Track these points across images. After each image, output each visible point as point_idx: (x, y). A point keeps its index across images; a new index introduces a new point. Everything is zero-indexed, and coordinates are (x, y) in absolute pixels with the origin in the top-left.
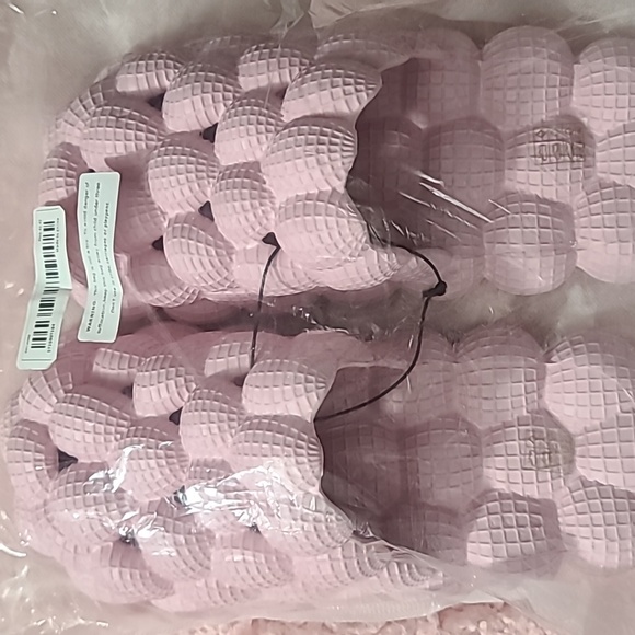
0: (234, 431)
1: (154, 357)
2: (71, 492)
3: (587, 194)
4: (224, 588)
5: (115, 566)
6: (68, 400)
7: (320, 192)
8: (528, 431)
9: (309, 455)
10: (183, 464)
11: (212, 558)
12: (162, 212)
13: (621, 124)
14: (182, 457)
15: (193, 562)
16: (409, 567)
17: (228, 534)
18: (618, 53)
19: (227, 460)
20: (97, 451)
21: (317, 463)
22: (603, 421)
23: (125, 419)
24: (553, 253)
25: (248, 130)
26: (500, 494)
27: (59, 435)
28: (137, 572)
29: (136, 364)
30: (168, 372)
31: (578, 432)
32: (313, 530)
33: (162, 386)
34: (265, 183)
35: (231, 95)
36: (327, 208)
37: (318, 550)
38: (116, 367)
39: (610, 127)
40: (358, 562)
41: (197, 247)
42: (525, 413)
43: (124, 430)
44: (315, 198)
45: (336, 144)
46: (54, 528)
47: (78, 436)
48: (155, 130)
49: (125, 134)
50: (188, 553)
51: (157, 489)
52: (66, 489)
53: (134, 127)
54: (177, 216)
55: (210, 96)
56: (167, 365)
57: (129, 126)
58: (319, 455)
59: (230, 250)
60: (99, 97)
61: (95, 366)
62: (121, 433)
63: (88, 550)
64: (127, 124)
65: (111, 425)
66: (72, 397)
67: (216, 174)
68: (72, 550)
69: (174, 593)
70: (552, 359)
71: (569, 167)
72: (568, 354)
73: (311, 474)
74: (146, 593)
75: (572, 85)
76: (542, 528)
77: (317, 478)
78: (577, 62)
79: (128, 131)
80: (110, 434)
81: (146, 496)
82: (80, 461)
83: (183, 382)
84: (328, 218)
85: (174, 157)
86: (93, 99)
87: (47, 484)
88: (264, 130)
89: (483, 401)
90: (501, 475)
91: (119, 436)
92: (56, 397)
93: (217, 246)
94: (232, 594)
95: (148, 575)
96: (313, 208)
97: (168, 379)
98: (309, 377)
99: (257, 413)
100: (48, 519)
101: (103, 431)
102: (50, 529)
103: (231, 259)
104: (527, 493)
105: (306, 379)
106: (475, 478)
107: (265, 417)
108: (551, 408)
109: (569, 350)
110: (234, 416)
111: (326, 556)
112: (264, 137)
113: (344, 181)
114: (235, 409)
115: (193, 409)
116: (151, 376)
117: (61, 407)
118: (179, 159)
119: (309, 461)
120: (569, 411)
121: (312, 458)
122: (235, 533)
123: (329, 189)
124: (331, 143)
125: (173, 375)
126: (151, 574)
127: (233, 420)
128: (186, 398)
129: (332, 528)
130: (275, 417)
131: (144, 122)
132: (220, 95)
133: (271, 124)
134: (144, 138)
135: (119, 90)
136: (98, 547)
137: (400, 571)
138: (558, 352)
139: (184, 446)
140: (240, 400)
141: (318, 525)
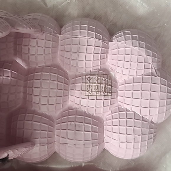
3: (112, 113)
13: (132, 77)
18: (133, 38)
24: (91, 145)
39: (126, 78)
71: (103, 98)
75: (108, 53)
78: (112, 41)
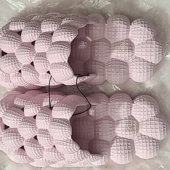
0: (49, 122)
1: (30, 101)
2: (7, 136)
3: (132, 60)
4: (47, 161)
5: (19, 155)
6: (7, 112)
7: (61, 62)
8: (127, 121)
9: (68, 129)
10: (36, 129)
11: (44, 154)
12: (21, 63)
13: (141, 42)
14: (36, 128)
15: (39, 155)
16: (95, 157)
17: (48, 148)
18: (141, 23)
19: (47, 129)
20: (14, 125)
21: (70, 131)
22: (147, 119)
23: (22, 117)
24: (123, 75)
25: (43, 44)
26: (120, 137)
27: (5, 121)
28: (25, 156)
29: (25, 102)
30: (33, 105)
31: (140, 122)
32: (69, 148)
33: (31, 109)
34: (47, 58)
35: (39, 33)
36: (63, 67)
37: (70, 153)
38: (20, 103)
39: (138, 43)
40: (81, 156)
41: (30, 74)
42: (127, 117)
43: (21, 120)
44: (60, 64)
45: (65, 50)
46: (3, 144)
47: (9, 121)
48: (19, 41)
49: (11, 43)
50: (37, 152)
51: (30, 136)
52: (6, 135)
53: (13, 41)
54: (25, 65)
55: (33, 33)
56: (33, 103)
57: (12, 40)
58: (71, 129)
59: (38, 74)
60: (4, 31)
61: (15, 102)
62: (21, 121)
63: (12, 150)
64: (11, 40)
65: (18, 119)
66: (8, 111)
67: (35, 55)
68: (8, 150)
69: (34, 161)
70: (134, 103)
71: (128, 53)
72: (138, 101)
73: (68, 134)
74: (27, 161)
75: (129, 31)
76: (130, 146)
77: (70, 135)
78: (131, 25)
79: (12, 42)
80: (18, 121)
81: (27, 137)
82: (10, 127)
83: (37, 108)
84: (63, 69)
85: (24, 50)
86: (3, 32)
87: (2, 133)
88: (47, 44)
89: (116, 113)
90: (120, 132)
91: (20, 122)
92: (4, 110)
93: (35, 74)
94: (49, 162)
95: (27, 157)
96: (59, 66)
97: (33, 107)
98: (69, 109)
99: (55, 117)
100: (2, 142)
101: (16, 120)
102: (2, 144)
103: (39, 77)
104: (126, 137)
105: (68, 109)
106: (113, 133)
107: (58, 119)
108: (134, 115)
109: (139, 100)
110: (50, 118)
111: (73, 154)
112: (47, 46)
113: (67, 59)
114: (50, 116)
115: (39, 116)
116: (29, 106)
117: (5, 113)
118: (25, 50)
119: (68, 131)
120: (138, 116)
121: (69, 130)
122: (50, 148)
123: (64, 61)
124: (64, 50)
125: (34, 106)
126: (28, 157)
127: (49, 119)
128: (38, 112)
129: (74, 148)
130: (60, 119)
131: (16, 39)
132: (36, 33)
133: (49, 43)
134: (16, 44)
135: (10, 29)
136: (15, 150)
137: (92, 158)
138: (136, 101)
139: (37, 125)
140: (51, 114)
141: (70, 147)
